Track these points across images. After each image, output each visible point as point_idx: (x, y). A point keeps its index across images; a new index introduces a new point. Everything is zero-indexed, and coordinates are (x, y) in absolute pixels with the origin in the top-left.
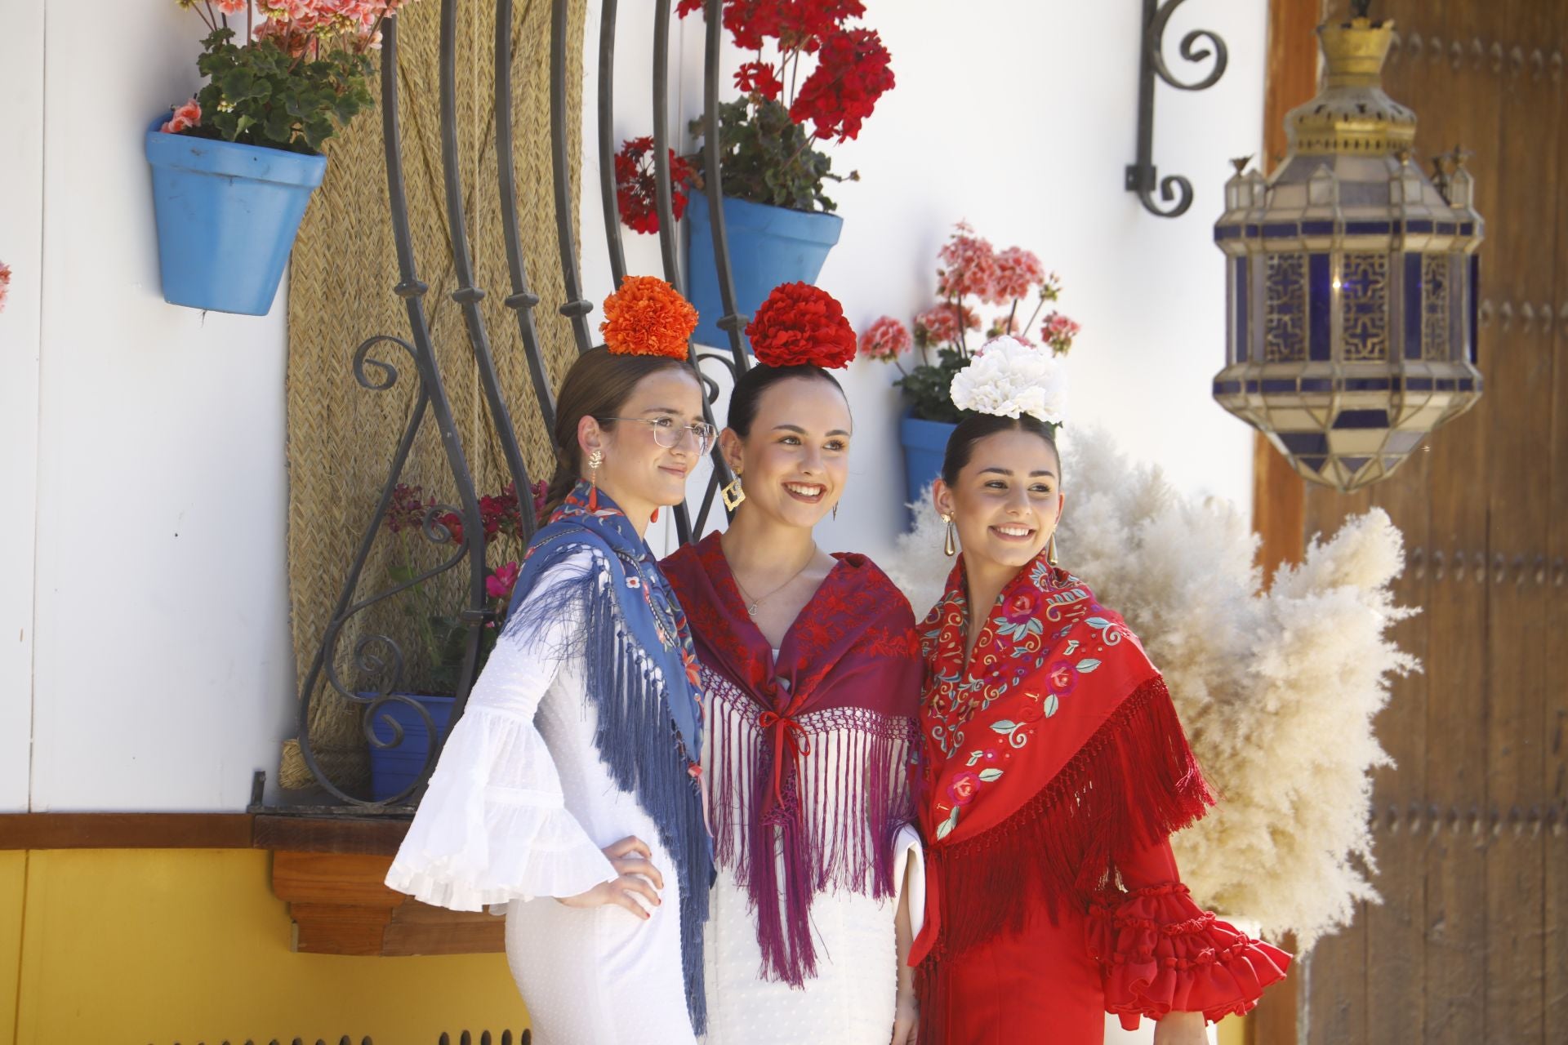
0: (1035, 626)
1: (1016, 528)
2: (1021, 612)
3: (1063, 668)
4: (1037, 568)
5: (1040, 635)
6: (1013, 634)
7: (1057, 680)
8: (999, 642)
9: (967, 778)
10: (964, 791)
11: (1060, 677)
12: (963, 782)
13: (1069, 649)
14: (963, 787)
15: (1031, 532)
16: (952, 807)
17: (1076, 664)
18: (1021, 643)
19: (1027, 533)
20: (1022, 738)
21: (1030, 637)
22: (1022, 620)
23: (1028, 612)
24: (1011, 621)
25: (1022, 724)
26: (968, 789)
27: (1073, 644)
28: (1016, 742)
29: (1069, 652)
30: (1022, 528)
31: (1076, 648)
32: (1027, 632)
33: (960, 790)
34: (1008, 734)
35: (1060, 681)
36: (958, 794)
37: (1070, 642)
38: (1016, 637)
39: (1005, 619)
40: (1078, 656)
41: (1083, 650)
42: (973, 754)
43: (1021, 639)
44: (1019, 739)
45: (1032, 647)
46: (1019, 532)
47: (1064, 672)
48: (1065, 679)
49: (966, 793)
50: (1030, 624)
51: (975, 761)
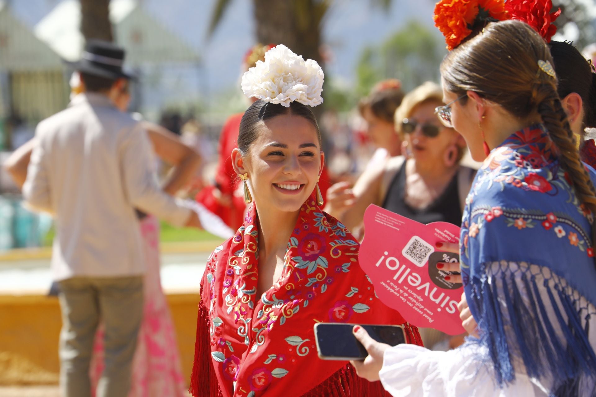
0: (322, 262)
1: (291, 185)
2: (312, 253)
3: (344, 306)
4: (316, 217)
5: (326, 269)
6: (307, 268)
7: (337, 314)
8: (297, 274)
9: (263, 373)
10: (260, 381)
11: (340, 312)
12: (260, 375)
13: (350, 293)
14: (260, 379)
15: (302, 186)
16: (250, 391)
17: (353, 305)
18: (313, 275)
19: (299, 187)
20: (306, 350)
21: (319, 270)
22: (313, 258)
23: (317, 252)
24: (305, 259)
25: (307, 340)
26: (263, 380)
27: (354, 290)
28: (301, 352)
29: (350, 295)
30: (295, 185)
31: (355, 294)
32: (316, 266)
33: (257, 381)
34: (296, 346)
35: (340, 314)
36: (255, 383)
37: (352, 288)
38: (309, 271)
39: (300, 258)
40: (355, 300)
41: (360, 296)
42: (270, 356)
43: (313, 272)
44: (303, 350)
45: (320, 277)
46: (294, 187)
47: (343, 308)
48: (343, 314)
49: (261, 383)
50: (318, 261)
51: (270, 361)
